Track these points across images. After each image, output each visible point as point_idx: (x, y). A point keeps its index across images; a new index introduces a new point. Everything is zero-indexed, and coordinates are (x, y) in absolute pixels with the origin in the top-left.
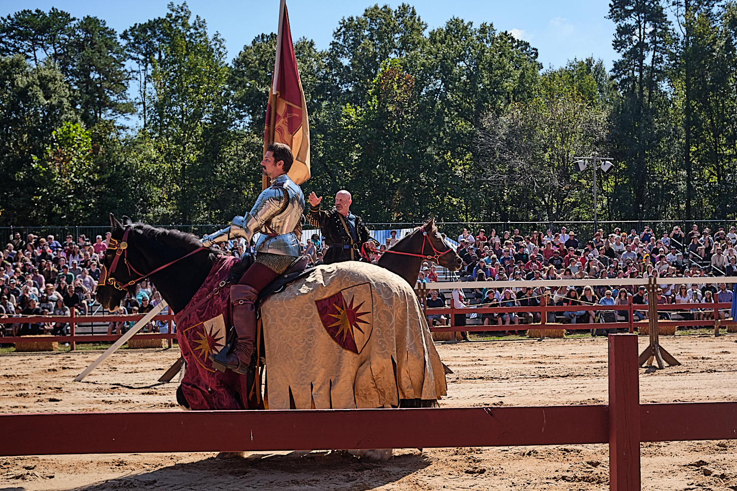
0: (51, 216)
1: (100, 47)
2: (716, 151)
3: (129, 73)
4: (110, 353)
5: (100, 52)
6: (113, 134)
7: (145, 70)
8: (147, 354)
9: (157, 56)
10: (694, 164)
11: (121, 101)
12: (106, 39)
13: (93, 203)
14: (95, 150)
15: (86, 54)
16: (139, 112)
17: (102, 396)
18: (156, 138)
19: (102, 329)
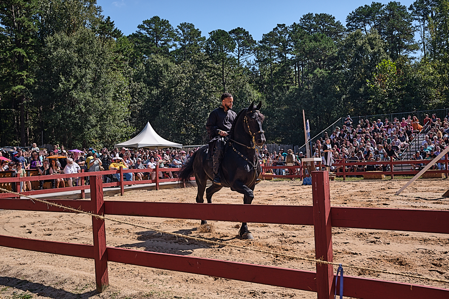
0: (377, 109)
1: (398, 17)
3: (415, 28)
4: (413, 181)
5: (398, 19)
6: (407, 63)
7: (423, 24)
8: (433, 182)
9: (430, 15)
11: (410, 44)
12: (401, 12)
13: (398, 101)
14: (398, 72)
15: (391, 22)
16: (421, 48)
17: (410, 204)
18: (432, 61)
19: (407, 168)
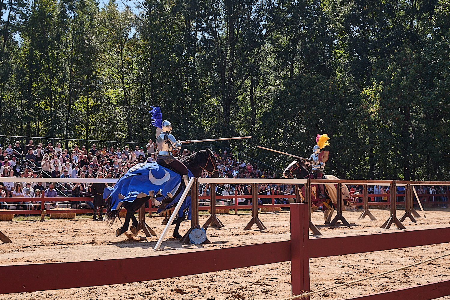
2: (51, 88)
10: (34, 96)
